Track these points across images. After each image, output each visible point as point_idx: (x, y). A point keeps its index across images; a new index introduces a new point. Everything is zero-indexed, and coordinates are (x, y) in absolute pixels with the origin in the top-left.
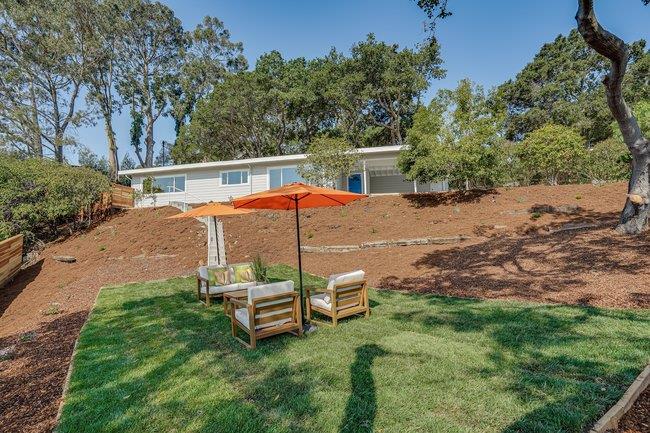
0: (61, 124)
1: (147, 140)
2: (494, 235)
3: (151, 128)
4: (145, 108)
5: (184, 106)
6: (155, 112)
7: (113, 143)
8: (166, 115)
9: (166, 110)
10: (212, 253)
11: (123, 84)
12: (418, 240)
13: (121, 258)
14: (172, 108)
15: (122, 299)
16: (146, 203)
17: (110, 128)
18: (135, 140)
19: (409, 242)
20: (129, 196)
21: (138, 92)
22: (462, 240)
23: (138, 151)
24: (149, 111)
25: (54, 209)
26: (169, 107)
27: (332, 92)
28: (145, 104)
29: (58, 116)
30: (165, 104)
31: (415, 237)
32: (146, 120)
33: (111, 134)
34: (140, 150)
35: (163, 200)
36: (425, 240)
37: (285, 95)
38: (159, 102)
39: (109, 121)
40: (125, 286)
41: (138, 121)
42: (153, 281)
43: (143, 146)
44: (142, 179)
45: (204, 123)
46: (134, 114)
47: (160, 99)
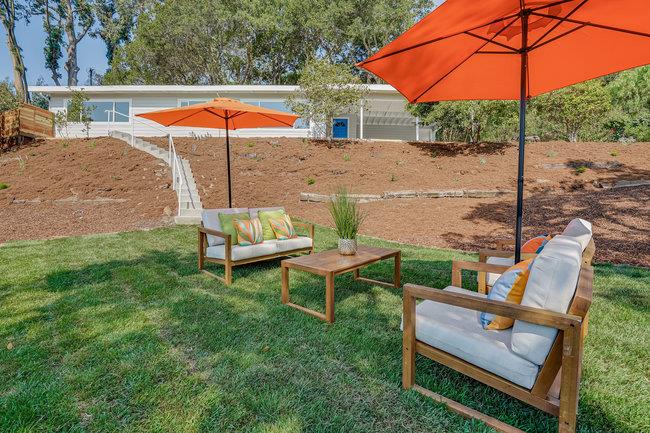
1: (68, 64)
2: (536, 189)
3: (74, 50)
4: (64, 22)
5: (119, 27)
6: (78, 30)
7: (19, 60)
8: (94, 35)
9: (93, 29)
10: (182, 198)
12: (452, 191)
13: (37, 200)
14: (101, 28)
15: (43, 268)
16: (73, 131)
17: (14, 41)
18: (52, 62)
19: (441, 193)
20: (47, 123)
22: (502, 193)
23: (56, 76)
24: (71, 27)
26: (97, 26)
27: (315, 22)
28: (65, 17)
30: (92, 22)
31: (447, 187)
32: (66, 38)
33: (16, 48)
34: (60, 76)
35: (99, 129)
36: (460, 192)
37: (256, 21)
38: (83, 17)
39: (11, 31)
40: (48, 243)
41: (55, 39)
42: (95, 236)
44: (66, 101)
45: (150, 42)
46: (49, 28)
47: (85, 14)
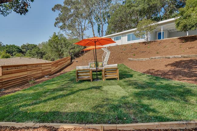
0: (83, 30)
1: (101, 31)
3: (102, 28)
4: (101, 22)
6: (103, 23)
7: (94, 33)
8: (106, 23)
11: (95, 17)
18: (99, 32)
19: (171, 57)
21: (99, 18)
23: (100, 34)
25: (77, 50)
26: (107, 21)
28: (100, 21)
29: (82, 29)
30: (105, 20)
31: (175, 55)
32: (101, 26)
33: (93, 31)
37: (137, 8)
39: (93, 28)
41: (99, 26)
43: (101, 33)
47: (104, 19)
